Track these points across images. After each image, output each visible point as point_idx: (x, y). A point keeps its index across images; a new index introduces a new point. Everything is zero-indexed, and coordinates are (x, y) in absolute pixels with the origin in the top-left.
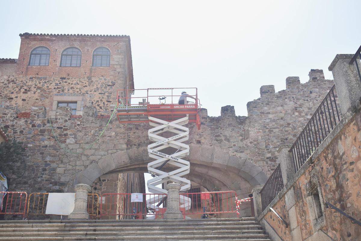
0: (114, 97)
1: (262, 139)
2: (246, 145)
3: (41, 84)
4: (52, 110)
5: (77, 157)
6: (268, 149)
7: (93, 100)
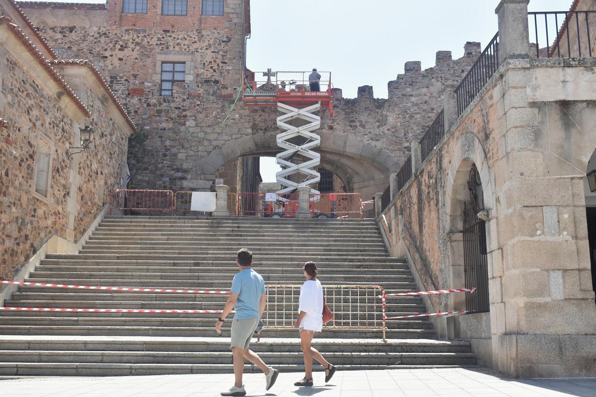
0: (230, 57)
1: (401, 126)
2: (383, 132)
3: (140, 38)
4: (155, 73)
5: (199, 142)
6: (407, 138)
7: (205, 60)
